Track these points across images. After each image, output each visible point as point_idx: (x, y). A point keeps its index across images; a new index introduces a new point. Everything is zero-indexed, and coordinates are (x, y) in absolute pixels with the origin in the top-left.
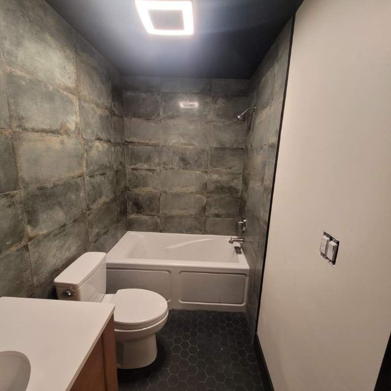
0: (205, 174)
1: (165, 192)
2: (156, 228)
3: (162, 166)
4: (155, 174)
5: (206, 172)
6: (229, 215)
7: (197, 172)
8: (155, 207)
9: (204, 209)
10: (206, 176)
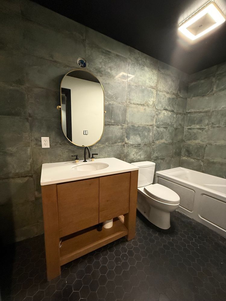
1: (210, 144)
2: (199, 169)
3: (210, 126)
4: (204, 131)
8: (201, 154)
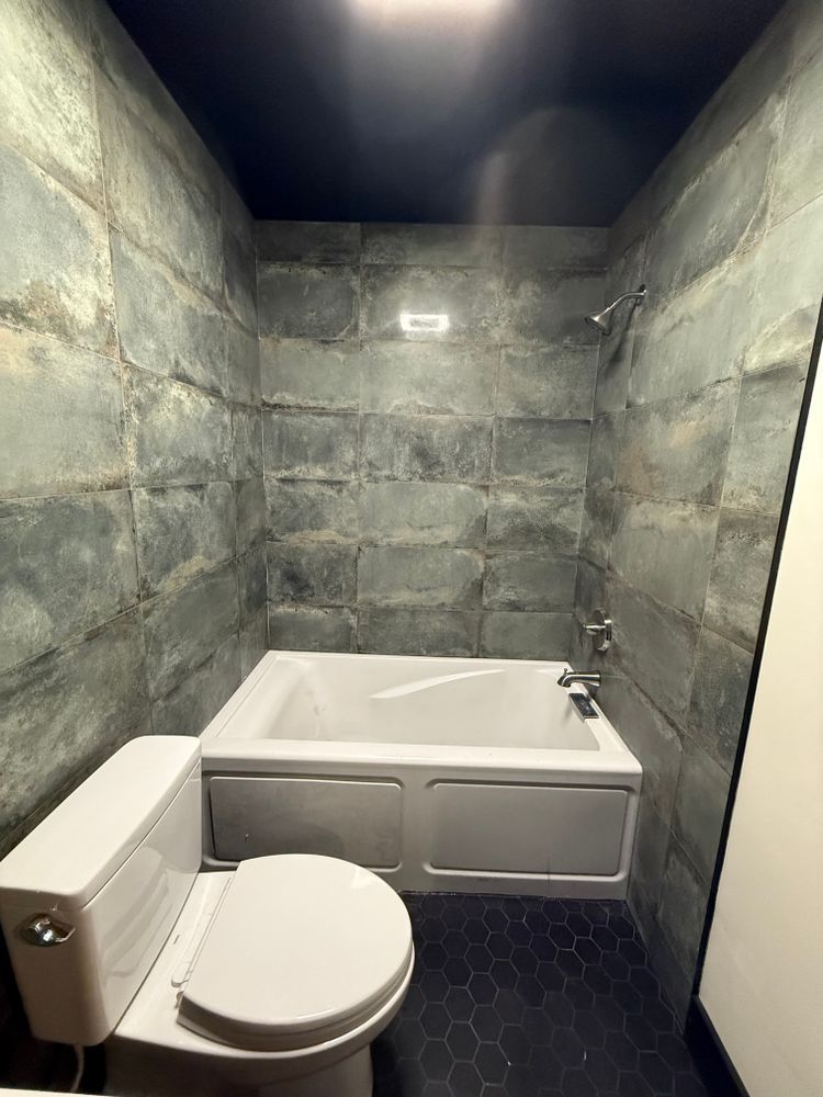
0: (482, 493)
1: (373, 544)
2: (345, 642)
3: (363, 473)
4: (345, 493)
5: (486, 488)
6: (547, 604)
7: (462, 487)
8: (344, 585)
9: (479, 587)
10: (484, 499)
